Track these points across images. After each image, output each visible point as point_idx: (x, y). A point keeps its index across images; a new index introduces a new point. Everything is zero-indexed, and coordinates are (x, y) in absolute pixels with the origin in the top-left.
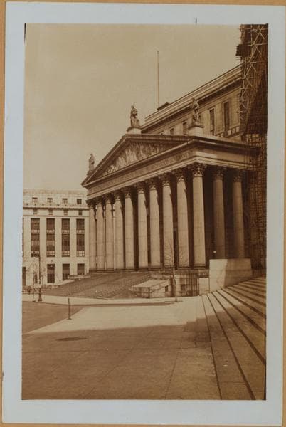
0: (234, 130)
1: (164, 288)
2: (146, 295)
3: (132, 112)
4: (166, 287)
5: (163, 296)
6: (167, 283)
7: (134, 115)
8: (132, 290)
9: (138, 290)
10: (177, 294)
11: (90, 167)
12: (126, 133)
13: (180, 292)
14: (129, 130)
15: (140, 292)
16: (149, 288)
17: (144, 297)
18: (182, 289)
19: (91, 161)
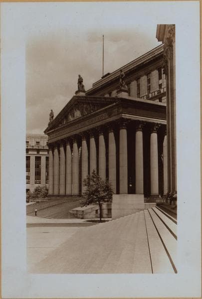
0: (153, 93)
1: (95, 211)
2: (81, 216)
3: (79, 79)
4: (97, 211)
5: (94, 217)
6: (98, 207)
7: (80, 81)
8: (71, 212)
9: (75, 212)
10: (104, 215)
11: (50, 120)
12: (75, 95)
13: (107, 215)
14: (77, 92)
15: (77, 214)
16: (83, 211)
17: (79, 218)
18: (108, 212)
19: (52, 115)
